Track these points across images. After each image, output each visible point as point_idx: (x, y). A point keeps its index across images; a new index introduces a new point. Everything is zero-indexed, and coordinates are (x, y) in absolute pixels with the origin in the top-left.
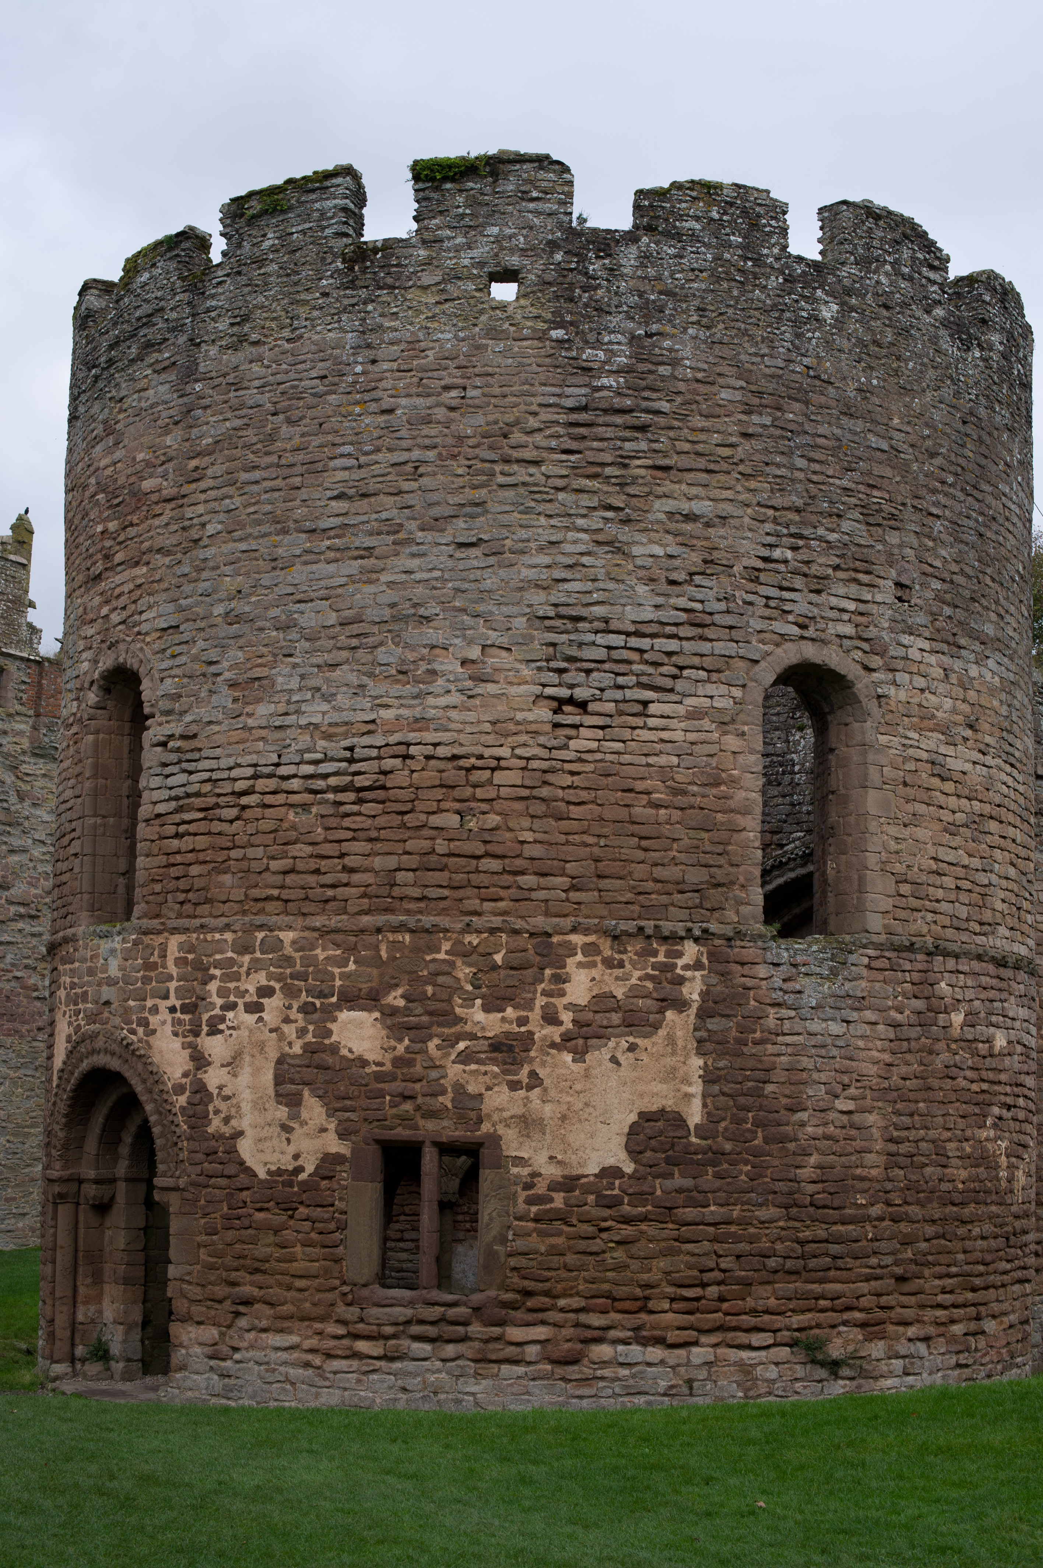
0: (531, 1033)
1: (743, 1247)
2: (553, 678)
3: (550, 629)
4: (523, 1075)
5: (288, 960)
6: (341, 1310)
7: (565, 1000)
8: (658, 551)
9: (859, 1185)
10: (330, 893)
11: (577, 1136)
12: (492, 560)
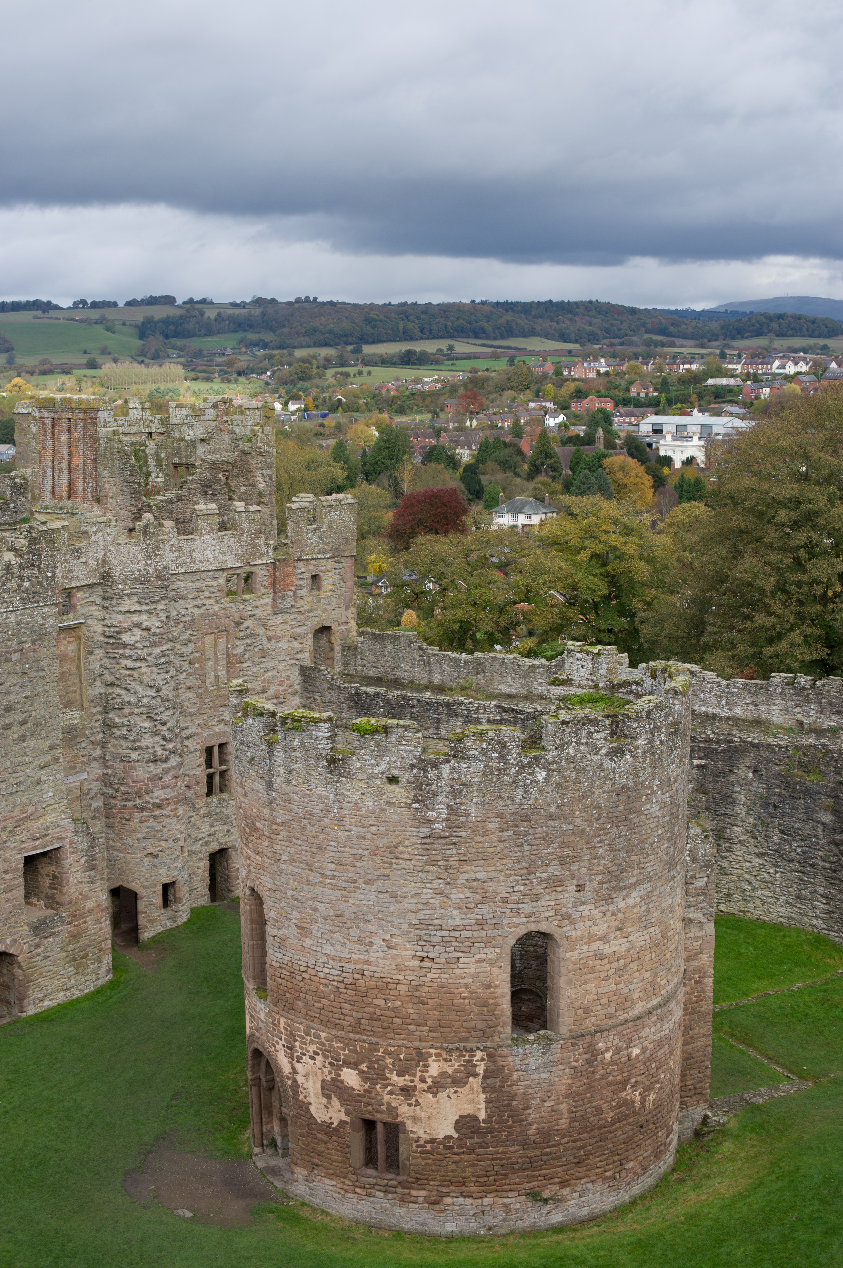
0: (415, 1086)
1: (504, 1162)
2: (419, 948)
3: (418, 929)
4: (413, 1101)
5: (323, 1044)
6: (350, 1176)
7: (428, 1074)
8: (462, 896)
9: (556, 1133)
10: (337, 1021)
11: (434, 1124)
12: (393, 899)
